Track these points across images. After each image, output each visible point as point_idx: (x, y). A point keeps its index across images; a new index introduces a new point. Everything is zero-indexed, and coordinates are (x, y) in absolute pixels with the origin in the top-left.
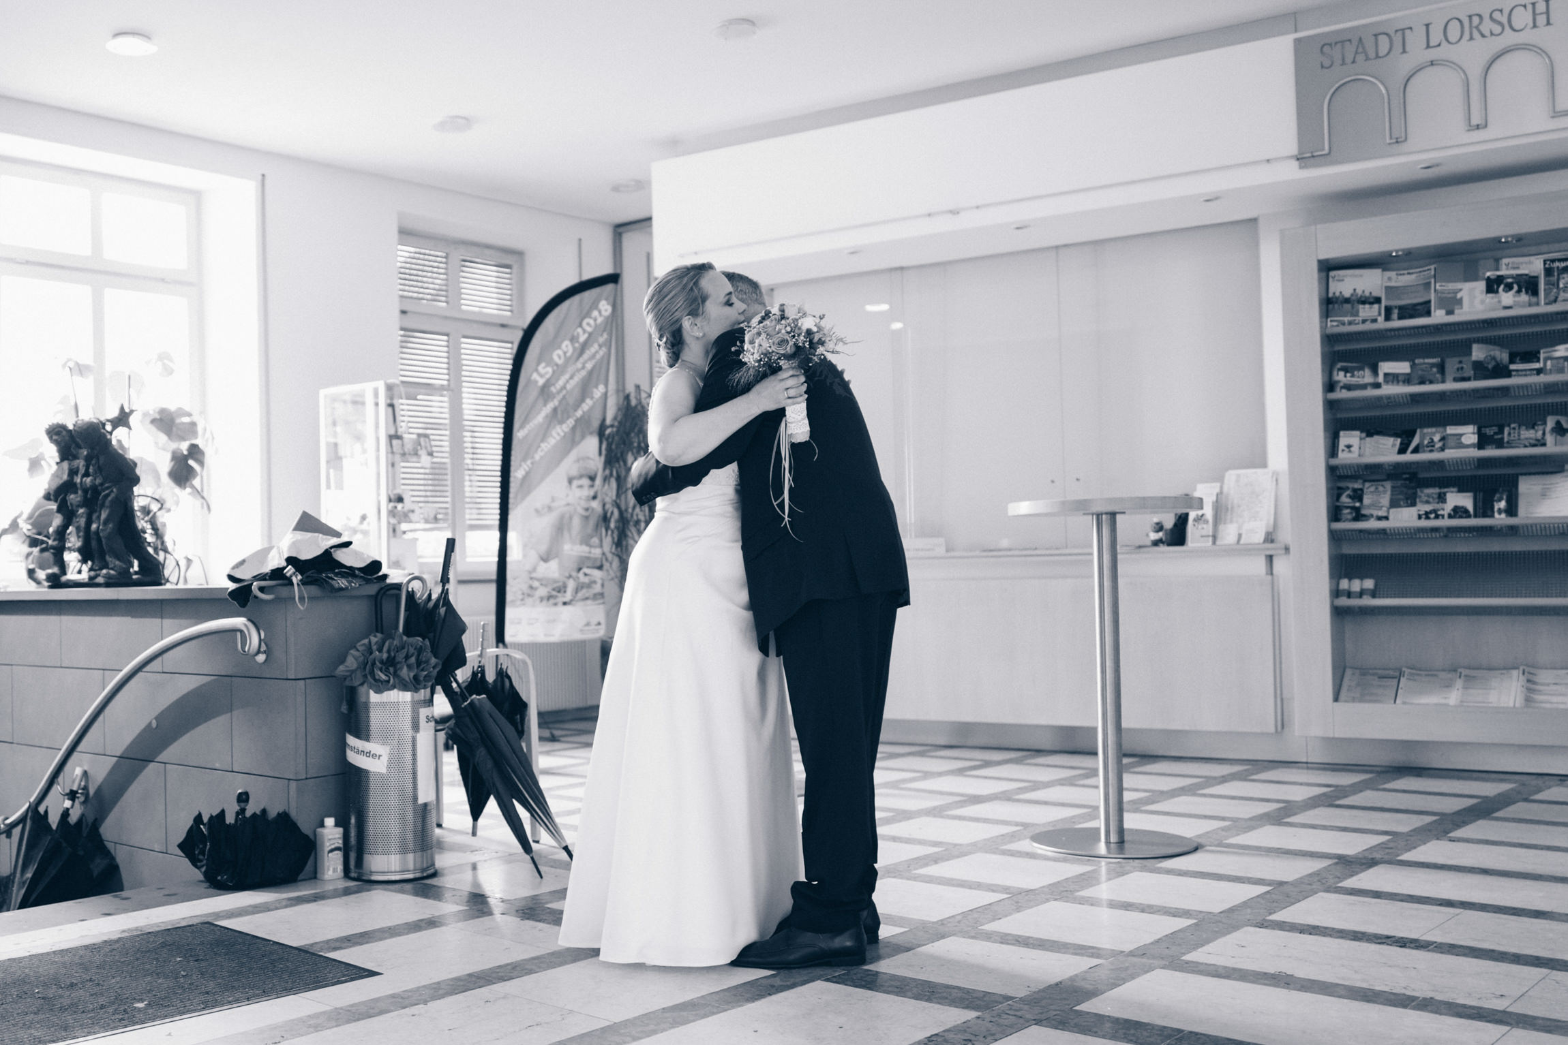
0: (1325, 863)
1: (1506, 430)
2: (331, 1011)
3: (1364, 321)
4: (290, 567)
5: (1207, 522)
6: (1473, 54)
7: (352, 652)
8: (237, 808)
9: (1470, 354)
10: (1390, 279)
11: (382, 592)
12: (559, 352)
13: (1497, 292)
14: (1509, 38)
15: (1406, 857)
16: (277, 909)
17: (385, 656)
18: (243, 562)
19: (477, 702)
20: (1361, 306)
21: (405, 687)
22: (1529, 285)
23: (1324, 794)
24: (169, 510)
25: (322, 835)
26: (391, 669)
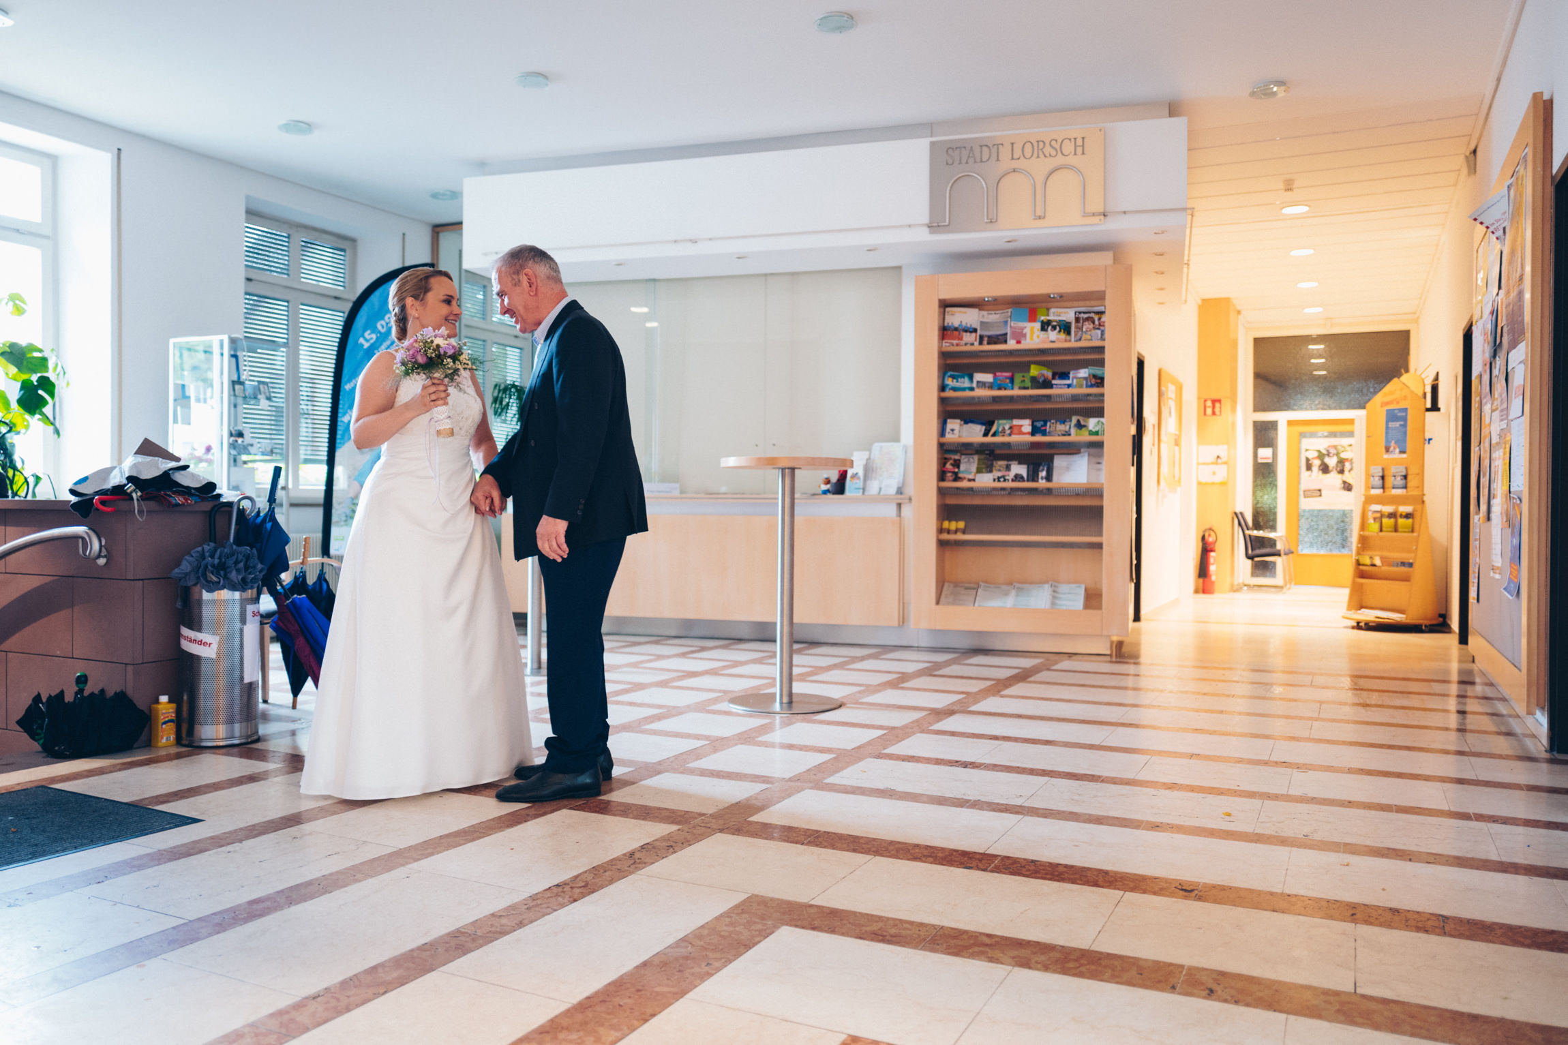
0: (924, 713)
1: (1048, 424)
2: (155, 853)
3: (966, 344)
4: (130, 484)
5: (859, 478)
6: (1040, 167)
7: (187, 557)
8: (76, 689)
9: (1028, 371)
10: (983, 316)
11: (216, 509)
12: (383, 322)
13: (1046, 330)
14: (1060, 160)
15: (973, 708)
16: (111, 772)
17: (216, 561)
18: (85, 479)
19: (297, 601)
20: (965, 334)
21: (233, 588)
22: (1065, 328)
23: (927, 668)
24: (18, 433)
25: (157, 710)
26: (222, 573)
